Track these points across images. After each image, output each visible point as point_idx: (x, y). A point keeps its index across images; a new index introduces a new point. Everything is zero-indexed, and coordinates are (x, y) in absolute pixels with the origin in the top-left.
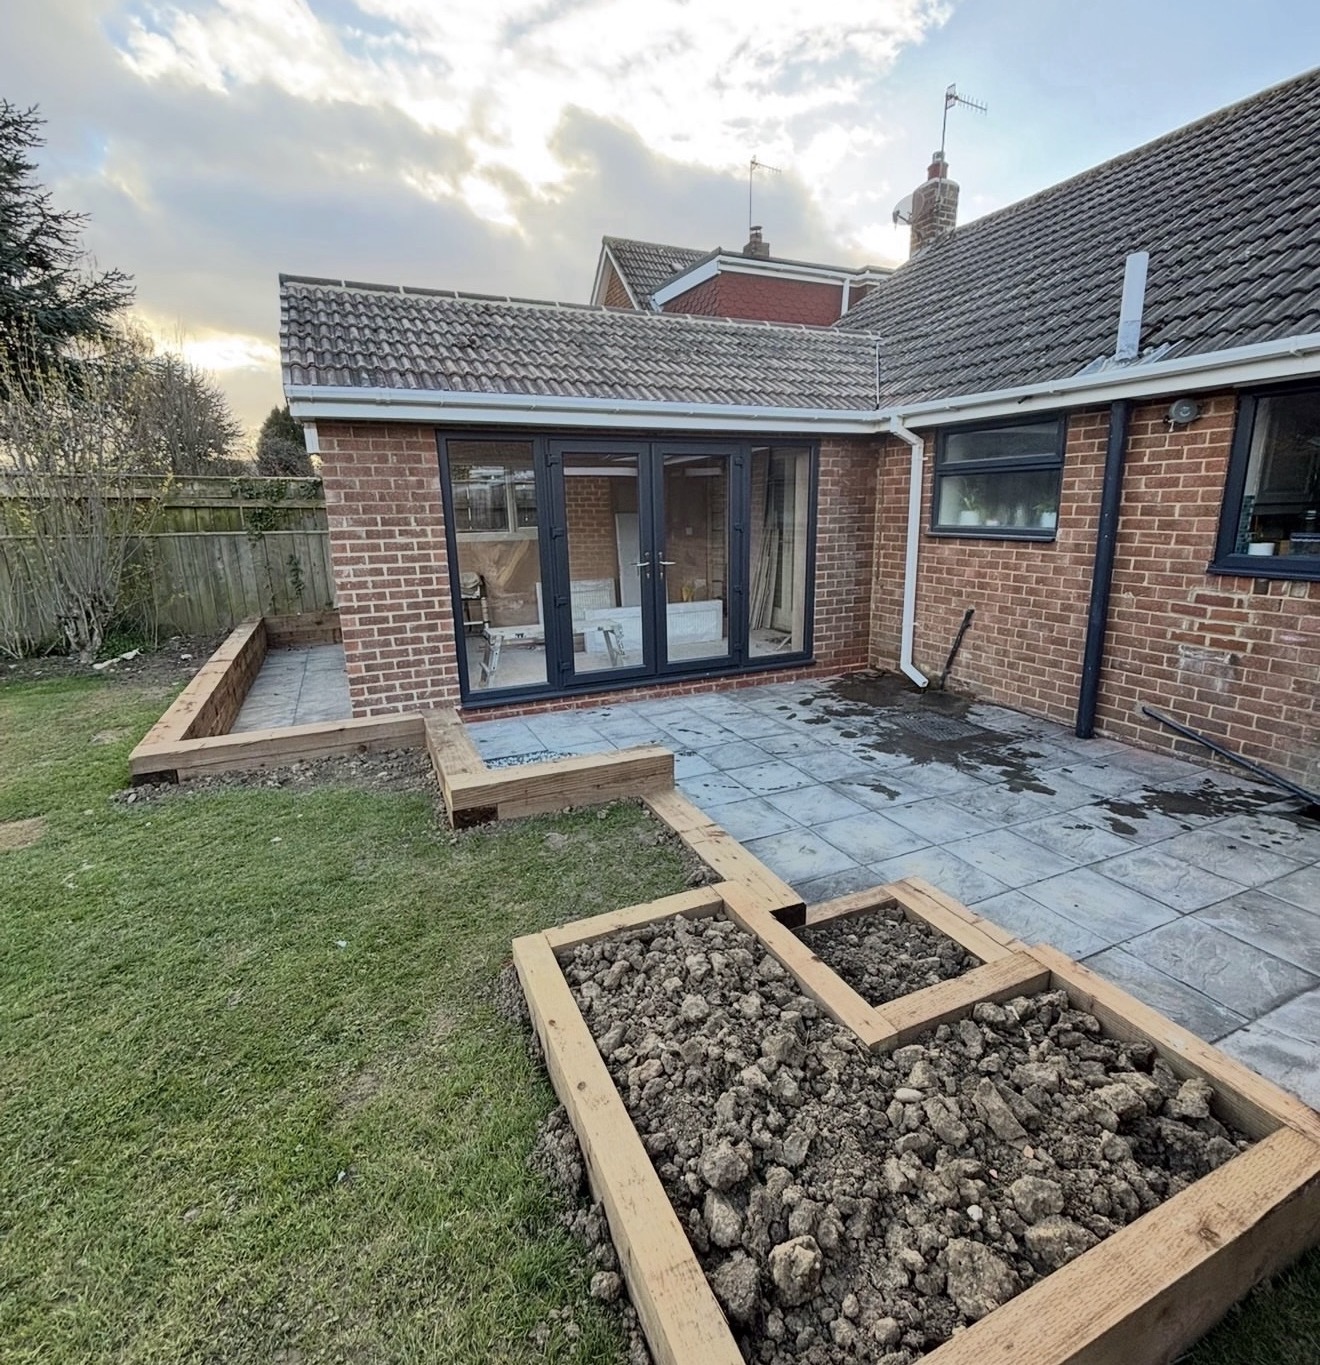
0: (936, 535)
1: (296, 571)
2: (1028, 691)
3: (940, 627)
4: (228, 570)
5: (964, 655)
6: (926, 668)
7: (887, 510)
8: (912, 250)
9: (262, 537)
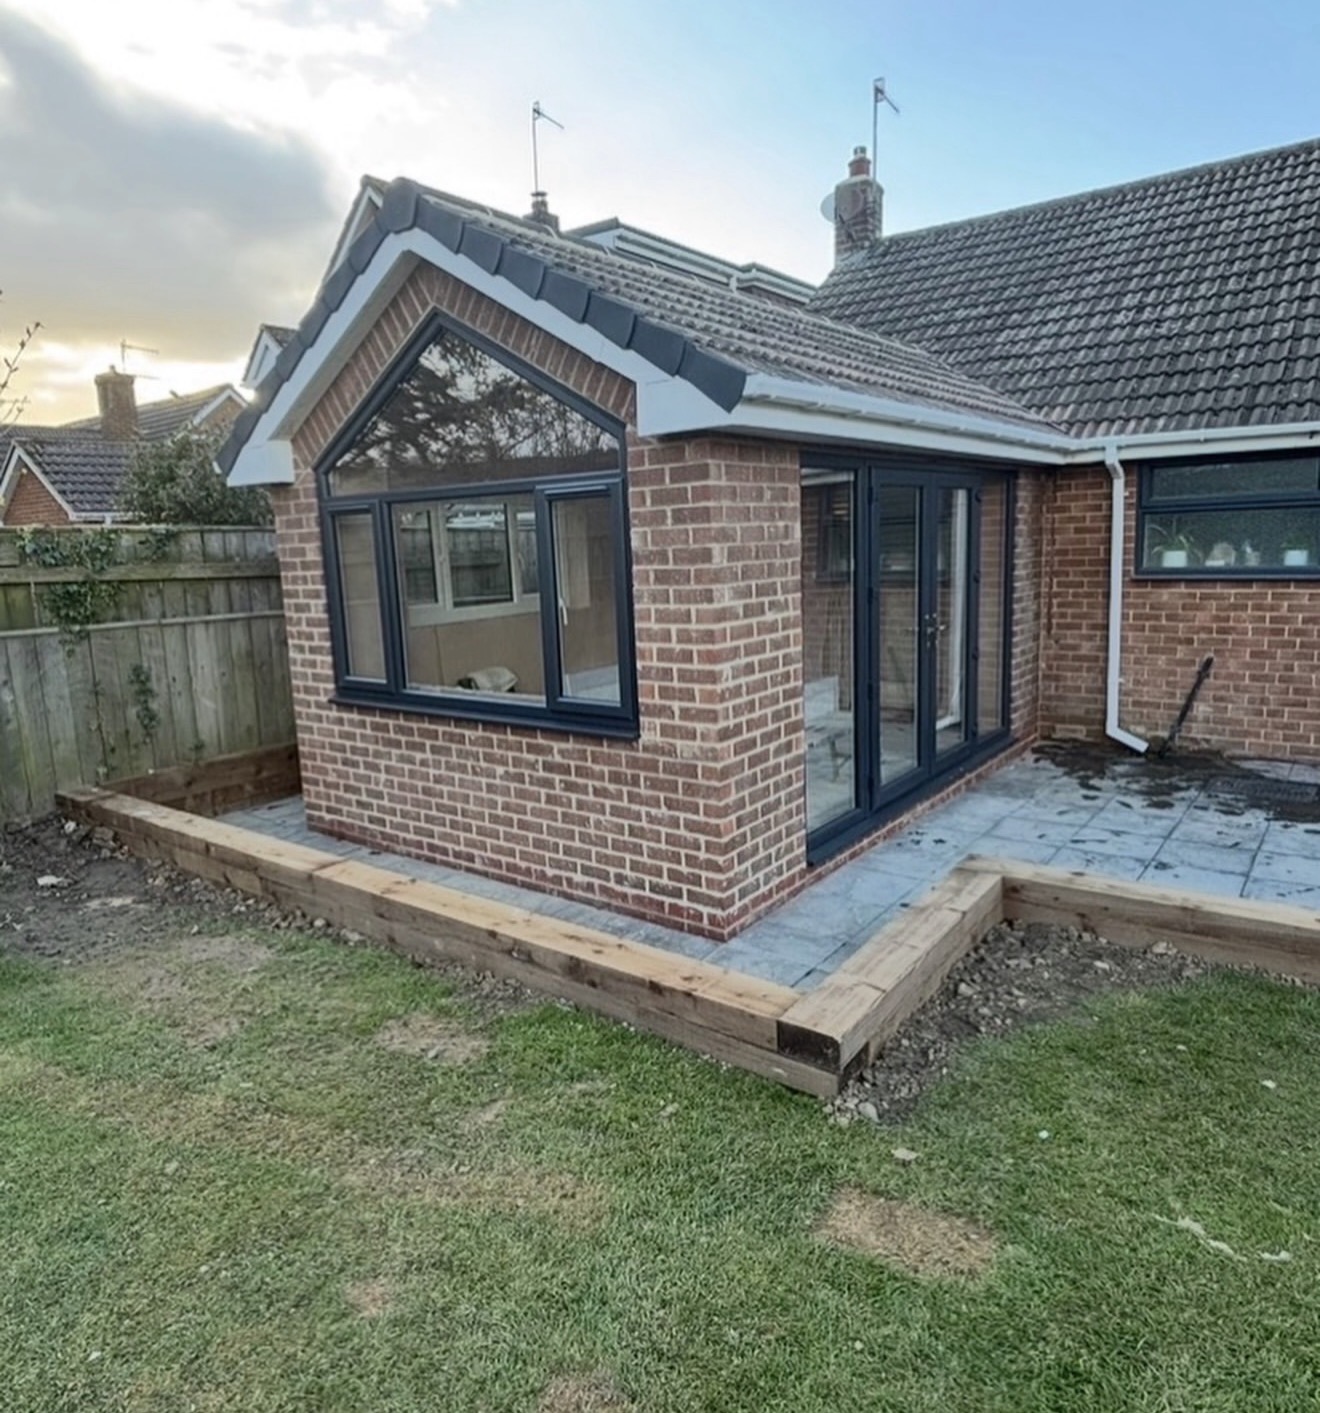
0: (1146, 577)
1: (145, 692)
2: (1299, 738)
3: (1162, 681)
4: (22, 704)
5: (1201, 709)
6: (1141, 730)
7: (1060, 552)
8: (838, 252)
9: (87, 635)
